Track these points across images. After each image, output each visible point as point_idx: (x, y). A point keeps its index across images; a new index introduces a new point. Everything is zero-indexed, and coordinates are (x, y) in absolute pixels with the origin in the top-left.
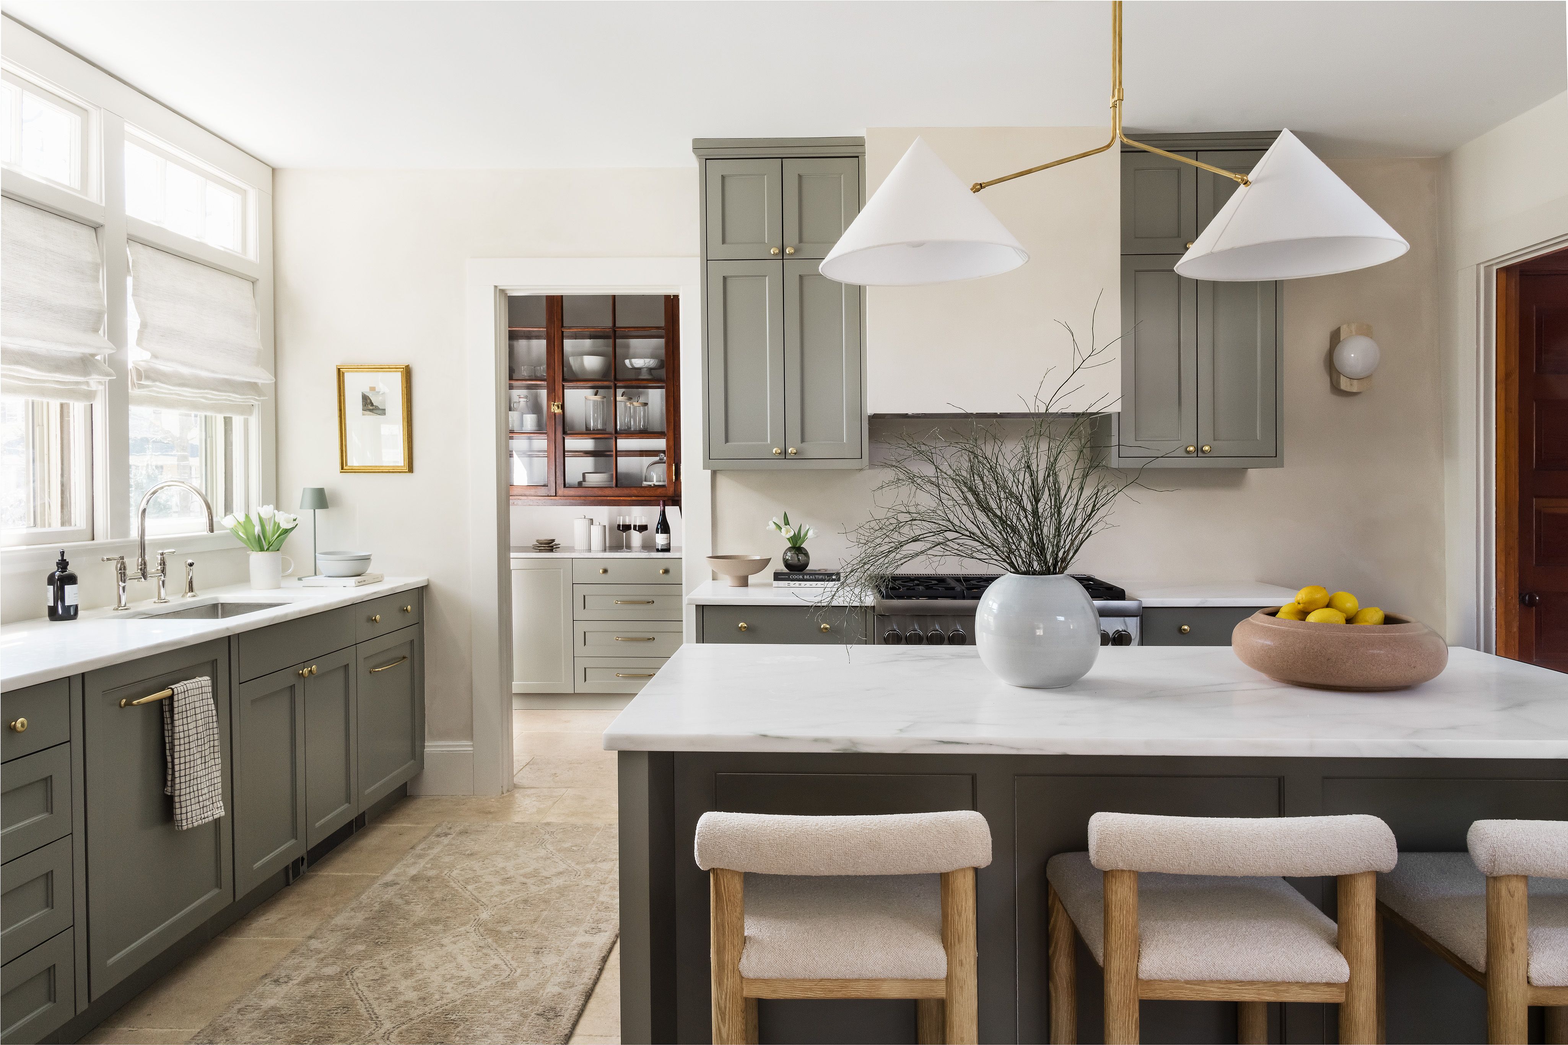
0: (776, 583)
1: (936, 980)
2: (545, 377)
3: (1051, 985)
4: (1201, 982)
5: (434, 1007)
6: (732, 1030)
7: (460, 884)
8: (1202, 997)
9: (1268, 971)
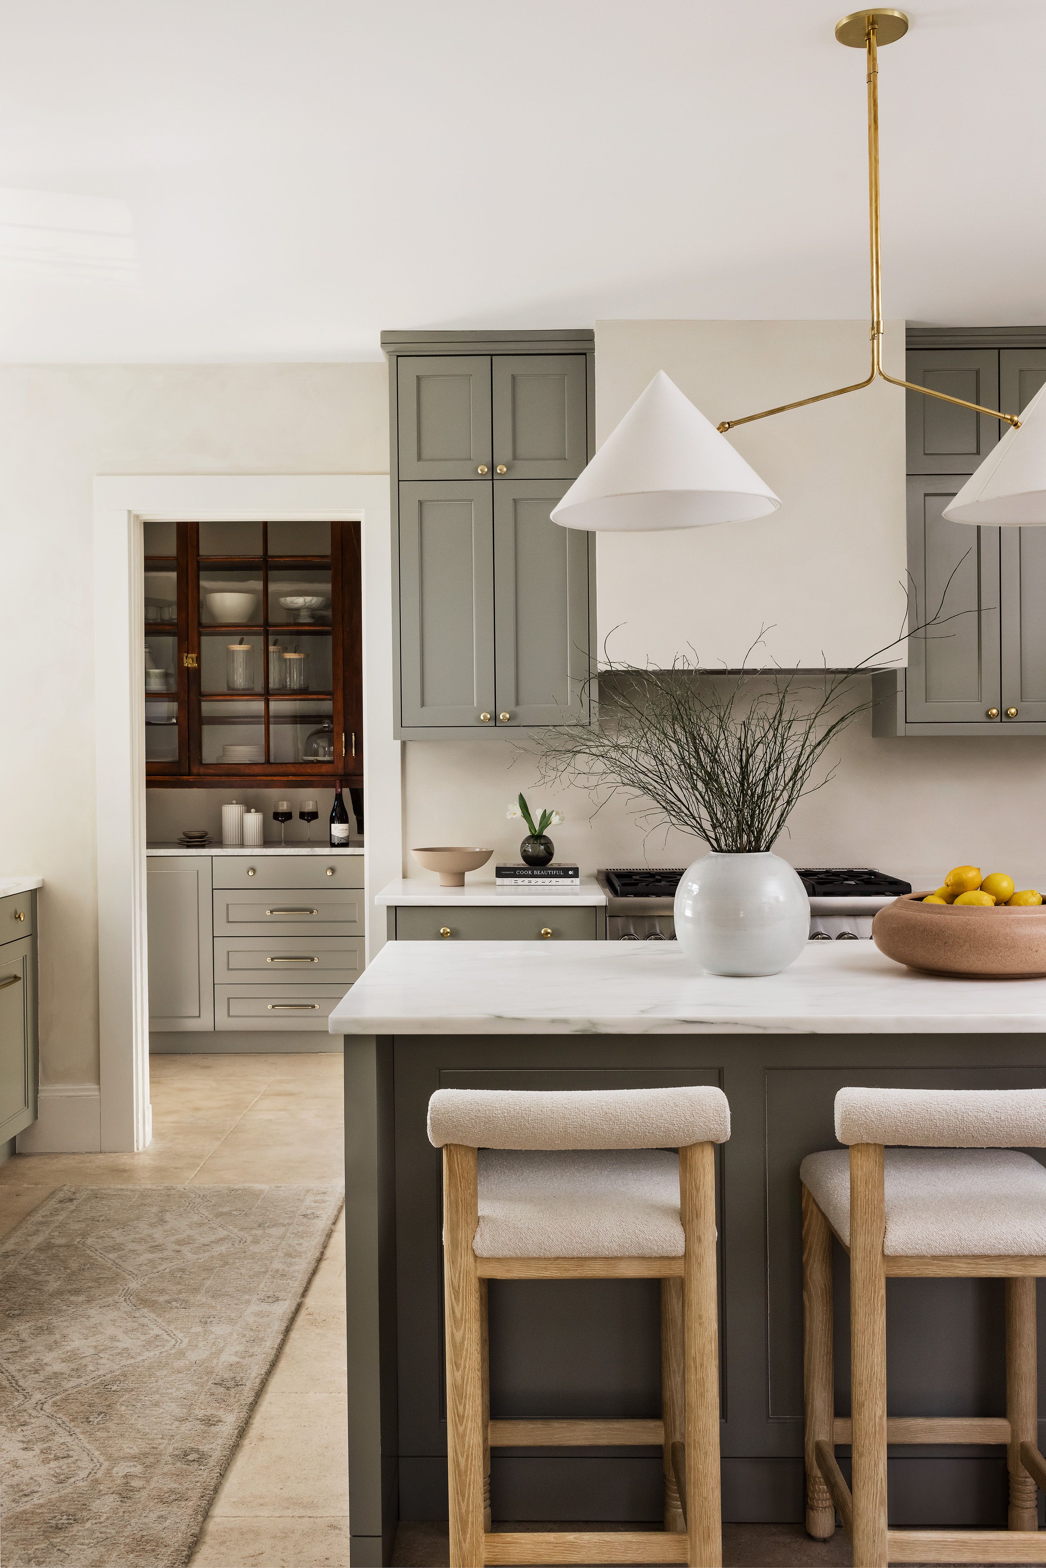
0: (499, 881)
1: (674, 1258)
2: (176, 621)
3: (805, 1294)
4: (948, 1258)
5: (89, 1379)
6: (466, 1309)
7: (98, 1253)
8: (949, 1272)
9: (1015, 1244)
